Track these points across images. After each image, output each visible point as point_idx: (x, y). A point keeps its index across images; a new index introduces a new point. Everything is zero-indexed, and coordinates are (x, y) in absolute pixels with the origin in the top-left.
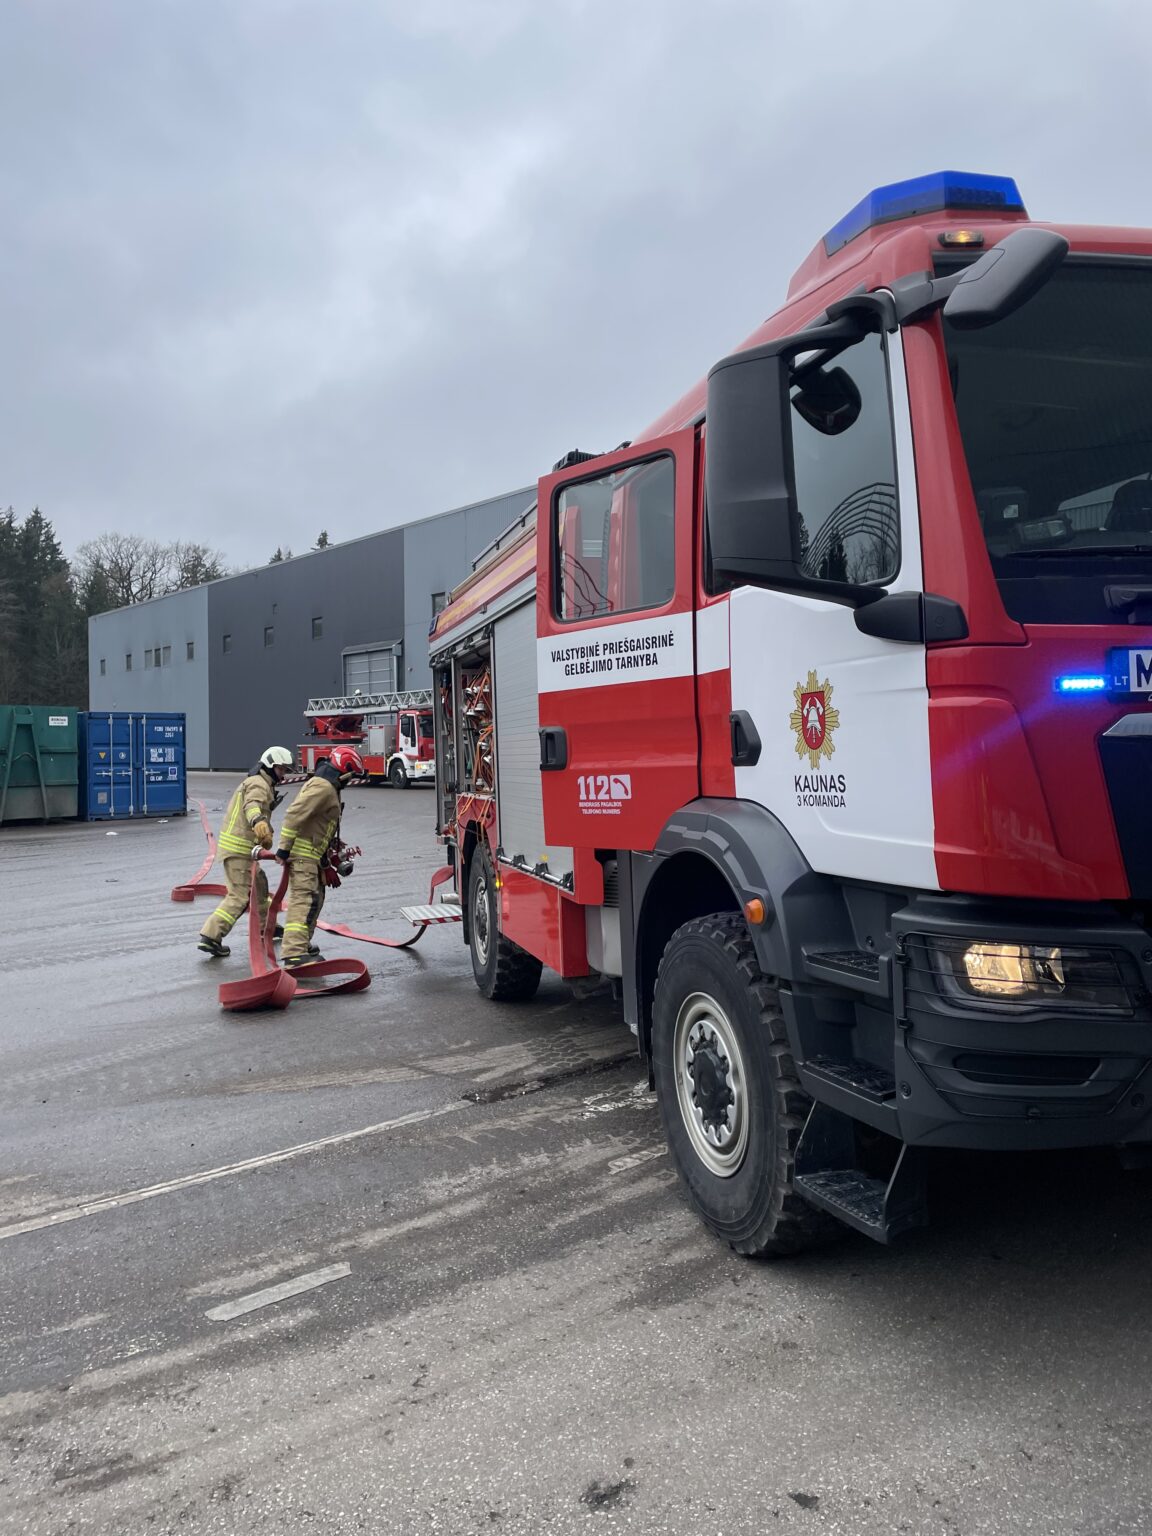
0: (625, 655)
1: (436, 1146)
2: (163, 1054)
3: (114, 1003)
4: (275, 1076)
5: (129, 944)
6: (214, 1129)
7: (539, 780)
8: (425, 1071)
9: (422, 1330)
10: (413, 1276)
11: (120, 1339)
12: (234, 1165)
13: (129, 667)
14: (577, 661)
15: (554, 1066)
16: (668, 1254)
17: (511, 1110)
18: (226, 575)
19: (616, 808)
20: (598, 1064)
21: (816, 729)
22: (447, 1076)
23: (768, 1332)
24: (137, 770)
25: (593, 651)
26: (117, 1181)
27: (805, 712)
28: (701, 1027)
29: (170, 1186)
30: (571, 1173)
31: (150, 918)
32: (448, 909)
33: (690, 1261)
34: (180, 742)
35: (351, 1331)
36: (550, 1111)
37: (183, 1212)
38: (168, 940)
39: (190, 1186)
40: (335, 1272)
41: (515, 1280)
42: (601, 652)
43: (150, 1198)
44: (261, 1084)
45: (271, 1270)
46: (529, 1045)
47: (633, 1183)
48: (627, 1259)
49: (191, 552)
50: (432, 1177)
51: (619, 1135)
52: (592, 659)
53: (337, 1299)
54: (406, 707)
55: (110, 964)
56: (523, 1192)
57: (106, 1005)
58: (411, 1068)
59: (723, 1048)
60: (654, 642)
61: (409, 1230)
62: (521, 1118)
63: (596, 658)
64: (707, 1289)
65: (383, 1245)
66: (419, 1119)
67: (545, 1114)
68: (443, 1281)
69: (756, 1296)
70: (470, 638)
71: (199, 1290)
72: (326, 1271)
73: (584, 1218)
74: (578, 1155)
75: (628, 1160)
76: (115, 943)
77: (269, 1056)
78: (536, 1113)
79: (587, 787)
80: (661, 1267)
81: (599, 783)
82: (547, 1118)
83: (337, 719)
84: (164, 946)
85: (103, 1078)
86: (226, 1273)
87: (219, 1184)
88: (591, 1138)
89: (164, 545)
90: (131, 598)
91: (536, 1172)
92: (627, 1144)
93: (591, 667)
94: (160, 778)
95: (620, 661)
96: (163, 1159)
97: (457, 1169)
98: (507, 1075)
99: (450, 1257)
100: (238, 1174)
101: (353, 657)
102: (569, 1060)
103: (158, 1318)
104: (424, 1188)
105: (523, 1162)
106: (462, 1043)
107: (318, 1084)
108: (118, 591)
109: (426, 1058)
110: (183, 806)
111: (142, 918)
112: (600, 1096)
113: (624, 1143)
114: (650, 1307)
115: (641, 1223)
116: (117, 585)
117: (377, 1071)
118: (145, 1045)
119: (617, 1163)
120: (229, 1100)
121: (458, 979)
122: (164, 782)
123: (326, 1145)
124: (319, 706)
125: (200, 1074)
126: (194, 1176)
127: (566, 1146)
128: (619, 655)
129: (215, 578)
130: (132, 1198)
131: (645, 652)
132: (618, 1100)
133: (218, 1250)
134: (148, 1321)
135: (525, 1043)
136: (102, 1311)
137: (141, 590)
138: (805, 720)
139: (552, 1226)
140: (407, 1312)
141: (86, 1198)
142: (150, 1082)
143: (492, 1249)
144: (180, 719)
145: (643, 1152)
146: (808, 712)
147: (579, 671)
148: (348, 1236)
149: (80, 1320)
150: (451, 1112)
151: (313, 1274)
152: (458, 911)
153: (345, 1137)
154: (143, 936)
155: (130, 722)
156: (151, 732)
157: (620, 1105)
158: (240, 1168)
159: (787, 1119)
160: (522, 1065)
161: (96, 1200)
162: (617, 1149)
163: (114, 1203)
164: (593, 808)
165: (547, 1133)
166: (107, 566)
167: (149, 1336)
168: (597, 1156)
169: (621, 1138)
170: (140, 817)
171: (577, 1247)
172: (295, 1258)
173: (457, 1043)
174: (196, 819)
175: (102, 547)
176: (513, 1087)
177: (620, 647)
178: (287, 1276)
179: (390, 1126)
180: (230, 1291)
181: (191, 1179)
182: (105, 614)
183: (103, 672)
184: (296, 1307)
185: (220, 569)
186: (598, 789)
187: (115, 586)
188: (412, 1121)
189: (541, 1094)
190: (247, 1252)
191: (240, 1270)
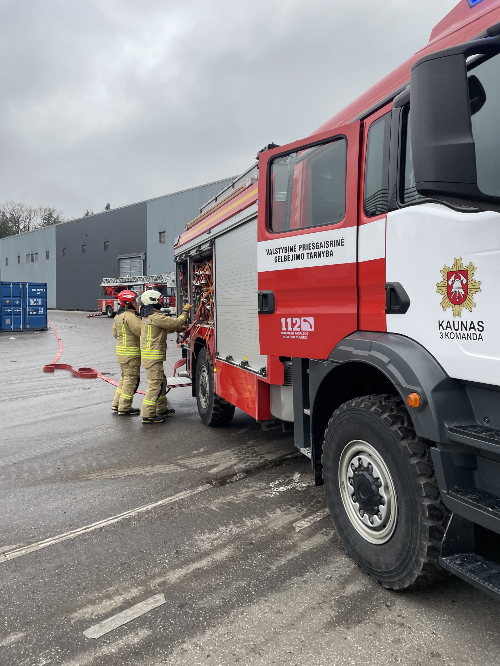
0: (313, 251)
1: (198, 513)
2: (45, 456)
3: (18, 426)
4: (106, 470)
5: (24, 394)
6: (76, 502)
7: (257, 320)
8: (183, 466)
9: (215, 645)
10: (202, 603)
11: (34, 653)
12: (89, 526)
13: (19, 262)
14: (283, 255)
15: (249, 463)
16: (344, 587)
17: (233, 490)
18: (63, 222)
19: (304, 335)
20: (271, 462)
21: (459, 293)
22: (195, 469)
23: (419, 644)
24: (24, 309)
25: (292, 249)
26: (24, 537)
27: (450, 283)
28: (360, 459)
29: (55, 540)
30: (275, 530)
31: (33, 380)
32: (183, 379)
33: (358, 592)
34: (44, 296)
35: (173, 647)
36: (253, 491)
37: (64, 557)
38: (43, 392)
39: (66, 540)
40: (156, 601)
41: (262, 606)
42: (297, 249)
43: (44, 548)
44: (98, 474)
45: (118, 600)
46: (233, 451)
47: (310, 538)
48: (322, 591)
49: (47, 211)
50: (200, 533)
51: (294, 507)
52: (291, 253)
53: (161, 622)
54: (148, 283)
55: (15, 405)
56: (251, 544)
57: (14, 427)
58: (176, 464)
59: (377, 473)
60: (331, 243)
61: (193, 570)
62: (239, 495)
63: (294, 253)
64: (374, 613)
65: (181, 581)
66: (186, 496)
67: (252, 493)
68: (220, 608)
69: (403, 617)
70: (200, 246)
71: (77, 615)
72: (150, 600)
73: (289, 561)
74: (275, 519)
75: (303, 522)
76: (16, 393)
77: (101, 457)
78: (246, 492)
79: (287, 324)
80: (343, 597)
81: (294, 322)
82: (253, 496)
83: (116, 288)
84: (41, 395)
85: (14, 470)
86: (92, 602)
87: (82, 538)
88: (279, 507)
89: (35, 207)
90: (20, 231)
91: (256, 530)
92: (300, 512)
93: (291, 258)
94: (35, 313)
95: (309, 255)
96: (50, 522)
97: (212, 529)
98: (226, 469)
99: (220, 589)
100: (92, 532)
101: (123, 260)
102: (255, 460)
103: (55, 637)
104: (196, 541)
105: (247, 523)
106: (199, 450)
107: (129, 474)
108: (14, 228)
109: (182, 459)
110: (45, 326)
111: (29, 380)
112: (277, 482)
113: (298, 511)
114: (345, 626)
115: (322, 565)
116: (13, 225)
117: (158, 466)
118: (35, 450)
119: (298, 525)
120: (83, 484)
121: (189, 414)
122: (37, 314)
123: (139, 513)
124: (107, 282)
125: (65, 468)
126: (68, 533)
127: (268, 513)
128: (308, 251)
129: (58, 223)
130: (34, 548)
131: (326, 249)
132: (287, 484)
133: (86, 585)
134: (49, 638)
135: (231, 450)
136: (21, 631)
137: (25, 227)
138: (450, 288)
139: (274, 567)
140: (204, 632)
141: (7, 548)
142: (39, 472)
143: (243, 584)
144: (45, 285)
145: (310, 517)
146: (453, 283)
147: (283, 260)
148: (160, 575)
149: (8, 638)
150: (201, 492)
151: (144, 602)
152: (189, 381)
153: (149, 507)
154: (30, 390)
155: (21, 286)
156: (30, 292)
157: (290, 488)
158: (93, 528)
159: (428, 521)
160: (232, 463)
161: (14, 549)
162: (295, 515)
163: (24, 552)
164: (290, 335)
165: (256, 504)
166: (8, 216)
167: (51, 651)
168: (285, 520)
169: (295, 508)
170: (25, 331)
171: (291, 582)
172: (132, 591)
173: (196, 450)
174: (51, 332)
175: (6, 207)
176: (231, 476)
177: (309, 246)
178: (128, 604)
179: (171, 500)
180: (96, 616)
181: (67, 535)
182: (8, 237)
183: (7, 264)
184: (137, 628)
185: (60, 219)
186: (293, 325)
187: (12, 226)
188: (182, 497)
189: (247, 480)
190: (102, 586)
191: (100, 599)
